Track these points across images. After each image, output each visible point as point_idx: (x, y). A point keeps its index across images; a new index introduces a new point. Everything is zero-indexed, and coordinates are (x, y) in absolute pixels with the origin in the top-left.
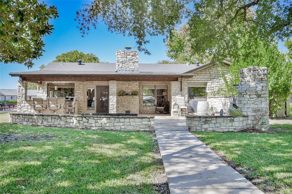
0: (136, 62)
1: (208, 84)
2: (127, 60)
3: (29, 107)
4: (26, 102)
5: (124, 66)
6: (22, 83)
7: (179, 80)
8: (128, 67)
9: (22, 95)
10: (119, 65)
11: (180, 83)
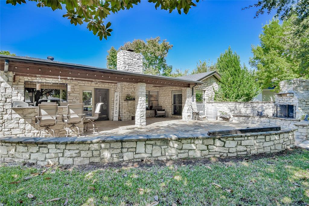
0: (140, 66)
1: (206, 91)
2: (133, 63)
3: (22, 120)
4: (13, 112)
5: (130, 69)
6: (6, 76)
7: (191, 87)
8: (134, 70)
9: (6, 98)
10: (125, 67)
11: (191, 89)
